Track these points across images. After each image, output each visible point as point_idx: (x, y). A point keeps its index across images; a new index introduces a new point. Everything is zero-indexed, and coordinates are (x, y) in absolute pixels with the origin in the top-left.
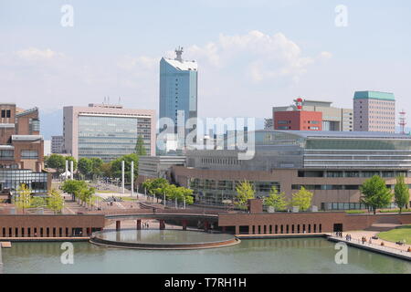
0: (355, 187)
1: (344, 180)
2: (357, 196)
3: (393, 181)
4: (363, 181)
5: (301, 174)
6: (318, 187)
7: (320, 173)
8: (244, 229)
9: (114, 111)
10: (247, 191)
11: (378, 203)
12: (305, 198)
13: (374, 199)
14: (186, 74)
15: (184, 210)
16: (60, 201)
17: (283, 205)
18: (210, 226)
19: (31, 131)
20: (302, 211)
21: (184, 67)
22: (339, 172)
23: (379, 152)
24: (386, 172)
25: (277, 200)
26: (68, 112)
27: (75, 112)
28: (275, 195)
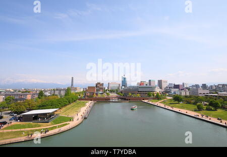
1: (145, 92)
2: (147, 95)
3: (152, 93)
4: (147, 93)
5: (138, 92)
6: (141, 94)
7: (141, 92)
8: (130, 100)
9: (115, 83)
10: (130, 94)
11: (150, 96)
12: (139, 95)
15: (122, 97)
16: (105, 96)
18: (125, 99)
19: (102, 86)
22: (143, 91)
24: (151, 91)
25: (134, 96)
26: (109, 83)
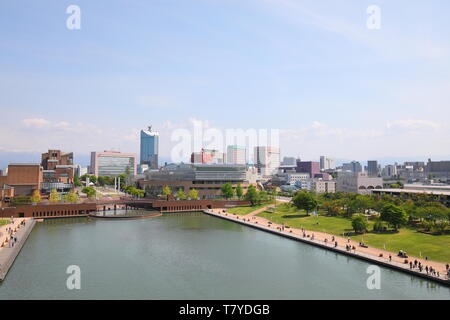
0: (218, 188)
1: (213, 185)
2: (219, 192)
3: (236, 186)
4: (222, 185)
5: (194, 182)
6: (202, 188)
7: (202, 182)
8: (165, 208)
9: (116, 154)
10: (167, 190)
11: (229, 195)
12: (195, 193)
13: (227, 194)
14: (153, 137)
15: (138, 200)
16: (78, 197)
17: (184, 197)
19: (68, 163)
20: (193, 200)
21: (152, 134)
22: (211, 182)
23: (230, 172)
24: (233, 181)
25: (180, 195)
26: (93, 154)
27: (97, 154)
28: (181, 192)
